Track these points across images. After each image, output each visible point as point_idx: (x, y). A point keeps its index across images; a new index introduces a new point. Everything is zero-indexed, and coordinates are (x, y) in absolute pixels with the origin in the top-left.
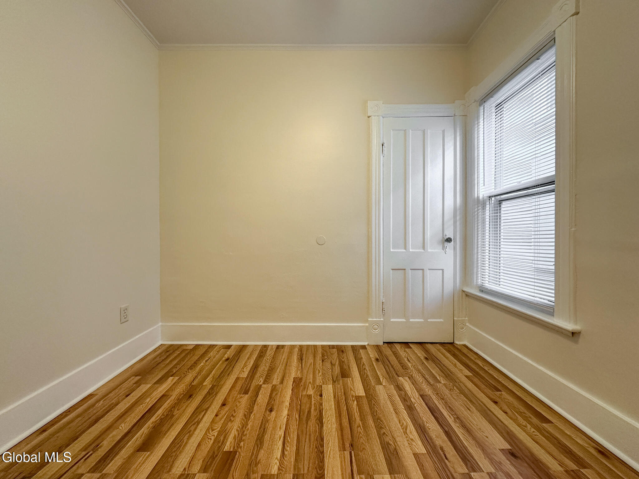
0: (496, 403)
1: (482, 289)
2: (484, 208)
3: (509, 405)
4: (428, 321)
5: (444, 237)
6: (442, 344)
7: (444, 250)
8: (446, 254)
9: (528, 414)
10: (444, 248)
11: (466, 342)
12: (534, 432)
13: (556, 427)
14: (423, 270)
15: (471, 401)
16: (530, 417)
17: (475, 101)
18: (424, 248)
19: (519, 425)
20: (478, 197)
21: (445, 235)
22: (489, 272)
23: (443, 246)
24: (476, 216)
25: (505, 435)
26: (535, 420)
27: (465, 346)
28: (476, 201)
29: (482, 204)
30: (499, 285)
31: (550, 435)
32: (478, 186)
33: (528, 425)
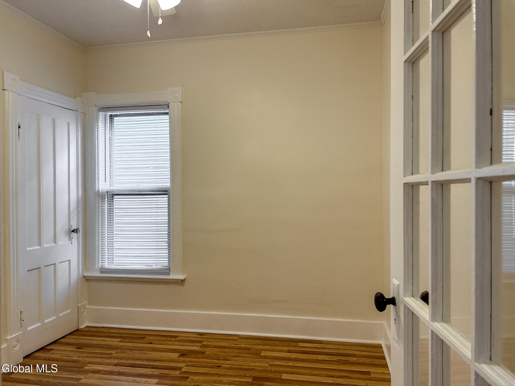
0: (151, 343)
1: (103, 270)
2: (103, 200)
3: (157, 340)
4: (60, 316)
5: (71, 228)
6: (71, 334)
7: (70, 241)
8: (72, 244)
9: (169, 339)
10: (70, 239)
11: (87, 324)
12: (178, 343)
13: (182, 337)
14: (54, 264)
15: (141, 350)
16: (171, 339)
17: (95, 105)
18: (55, 241)
19: (171, 345)
20: (99, 190)
21: (71, 225)
22: (108, 255)
23: (69, 237)
24: (97, 208)
25: (172, 351)
26: (173, 339)
27: (87, 327)
28: (97, 193)
29: (101, 196)
30: (113, 263)
31: (183, 340)
32: (98, 181)
33: (174, 342)
